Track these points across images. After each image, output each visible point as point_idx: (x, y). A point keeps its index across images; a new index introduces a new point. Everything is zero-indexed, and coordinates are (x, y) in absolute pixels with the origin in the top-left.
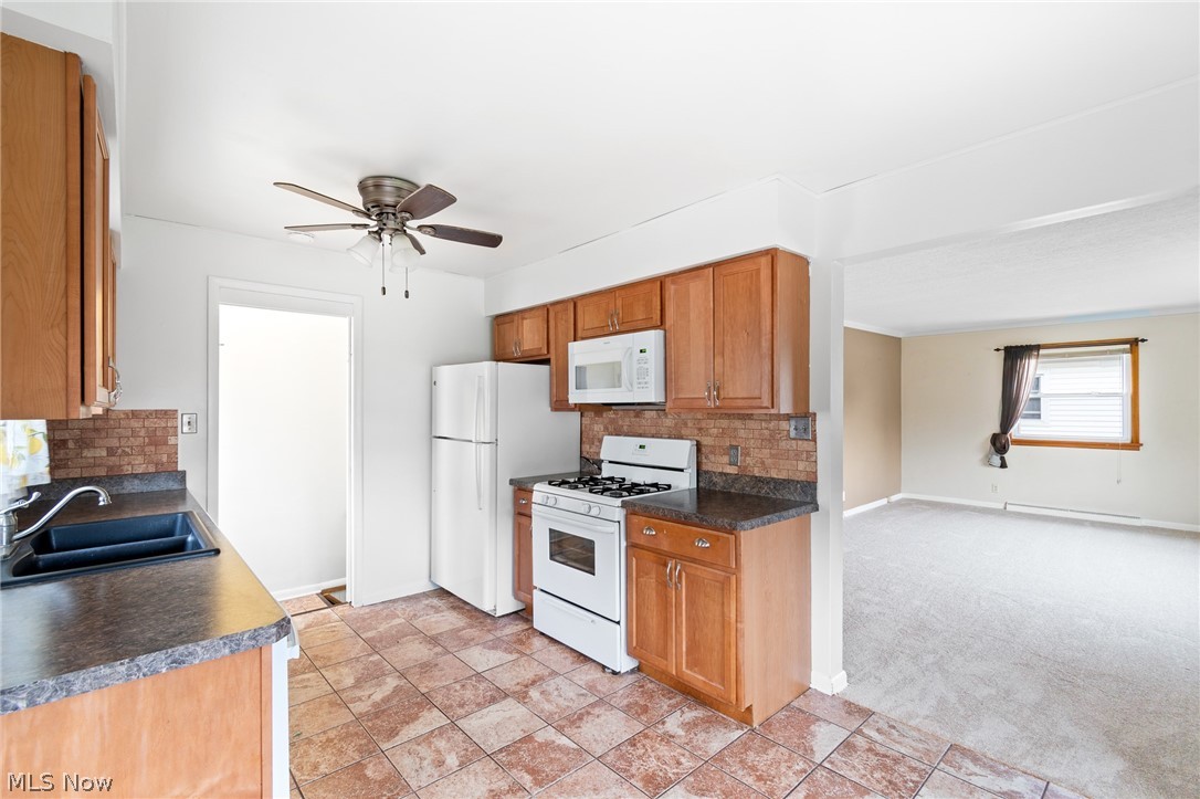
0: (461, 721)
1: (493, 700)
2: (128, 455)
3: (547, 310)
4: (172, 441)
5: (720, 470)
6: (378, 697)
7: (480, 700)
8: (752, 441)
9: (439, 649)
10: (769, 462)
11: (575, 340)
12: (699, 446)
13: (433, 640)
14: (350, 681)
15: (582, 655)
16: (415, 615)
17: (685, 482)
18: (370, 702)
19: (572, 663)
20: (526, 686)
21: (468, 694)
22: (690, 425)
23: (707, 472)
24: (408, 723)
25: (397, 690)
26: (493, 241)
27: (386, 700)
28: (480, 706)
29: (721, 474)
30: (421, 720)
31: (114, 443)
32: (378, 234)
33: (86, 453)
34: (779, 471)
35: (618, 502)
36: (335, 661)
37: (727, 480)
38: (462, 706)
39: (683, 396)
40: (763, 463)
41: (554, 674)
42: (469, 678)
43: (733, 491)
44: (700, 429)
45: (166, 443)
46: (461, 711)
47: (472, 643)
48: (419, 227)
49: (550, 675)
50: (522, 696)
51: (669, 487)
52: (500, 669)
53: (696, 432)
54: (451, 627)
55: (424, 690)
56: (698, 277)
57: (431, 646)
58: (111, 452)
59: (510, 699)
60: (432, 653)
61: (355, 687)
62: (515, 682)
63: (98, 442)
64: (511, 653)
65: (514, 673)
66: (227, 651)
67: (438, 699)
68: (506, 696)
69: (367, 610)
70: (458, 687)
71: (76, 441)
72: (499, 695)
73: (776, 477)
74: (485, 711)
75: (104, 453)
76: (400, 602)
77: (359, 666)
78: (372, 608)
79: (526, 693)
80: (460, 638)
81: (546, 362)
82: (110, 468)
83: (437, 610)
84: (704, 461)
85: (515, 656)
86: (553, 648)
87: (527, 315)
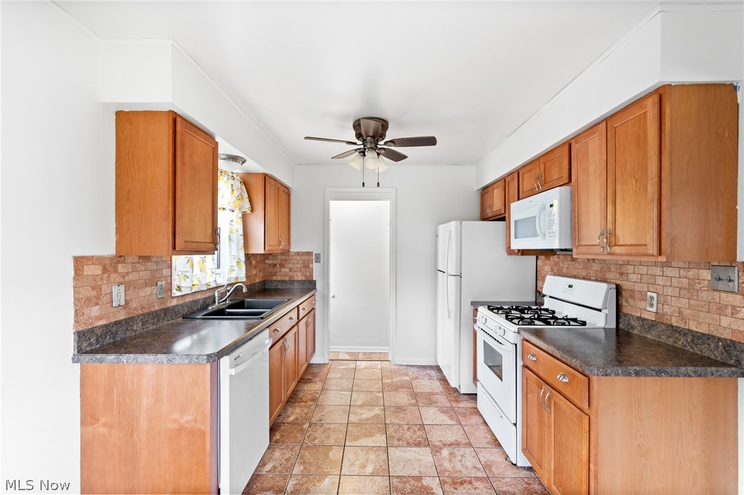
0: (392, 448)
1: (418, 445)
2: (295, 271)
3: (504, 180)
4: (311, 266)
5: (638, 315)
6: (364, 416)
7: (411, 441)
8: (670, 289)
9: (413, 402)
10: (687, 312)
11: (519, 200)
12: (619, 290)
13: (415, 395)
14: (359, 403)
15: (497, 440)
16: (417, 377)
17: (600, 321)
18: (358, 418)
19: (488, 443)
20: (444, 445)
21: (408, 435)
22: (613, 269)
23: (626, 315)
24: (366, 436)
25: (376, 416)
26: (431, 141)
27: (367, 419)
28: (409, 444)
29: (639, 318)
30: (374, 438)
31: (291, 266)
32: (363, 153)
33: (283, 270)
34: (699, 324)
35: (515, 328)
36: (362, 390)
37: (643, 325)
38: (399, 440)
39: (584, 244)
40: (680, 313)
41: (469, 444)
42: (416, 425)
43: (649, 336)
44: (621, 274)
45: (309, 267)
46: (396, 443)
47: (434, 405)
48: (385, 143)
49: (466, 444)
50: (436, 450)
51: (584, 323)
52: (438, 427)
53: (618, 276)
54: (431, 391)
55: (388, 422)
56: (594, 133)
57: (410, 398)
58: (290, 270)
59: (428, 449)
60: (408, 402)
61: (360, 406)
62: (439, 439)
63: (286, 265)
64: (452, 419)
65: (443, 433)
66: (187, 361)
67: (391, 430)
68: (428, 445)
69: (396, 367)
70: (406, 427)
71: (279, 265)
72: (426, 443)
73: (694, 329)
74: (409, 448)
75: (288, 270)
76: (415, 368)
77: (370, 396)
78: (400, 367)
79: (441, 449)
80: (430, 399)
81: (503, 219)
82: (290, 277)
83: (431, 378)
84: (624, 304)
85: (454, 422)
86: (482, 427)
87: (495, 186)
